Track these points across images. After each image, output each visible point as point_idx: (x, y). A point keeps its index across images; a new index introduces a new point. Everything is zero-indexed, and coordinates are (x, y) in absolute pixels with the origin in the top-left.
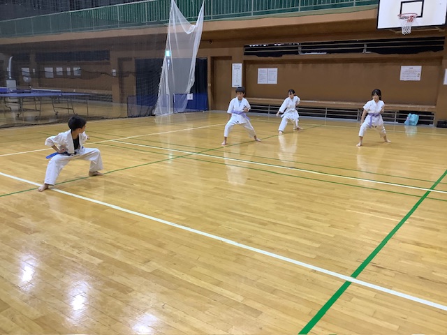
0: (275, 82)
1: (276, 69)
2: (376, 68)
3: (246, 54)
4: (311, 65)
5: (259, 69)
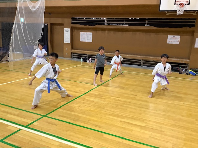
0: (91, 41)
1: (92, 33)
3: (72, 23)
4: (113, 32)
5: (81, 33)
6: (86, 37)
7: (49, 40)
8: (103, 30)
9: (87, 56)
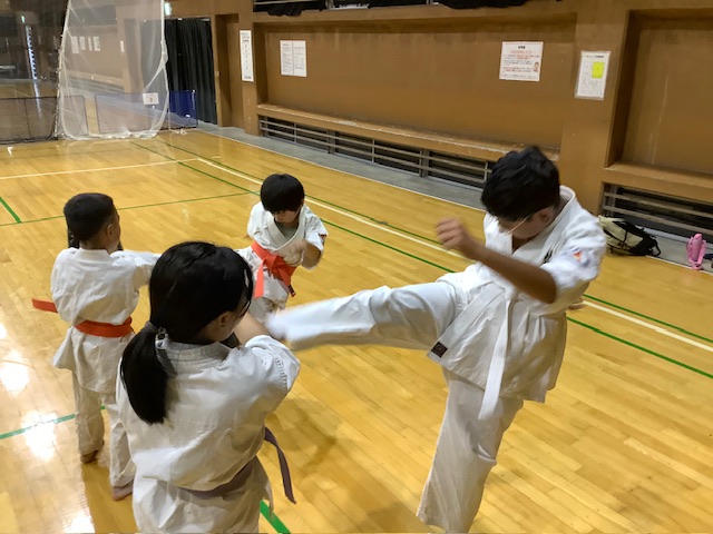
0: (304, 74)
1: (304, 42)
2: (456, 43)
3: (257, 9)
4: (351, 34)
5: (282, 42)
6: (294, 57)
7: (217, 74)
9: (296, 129)
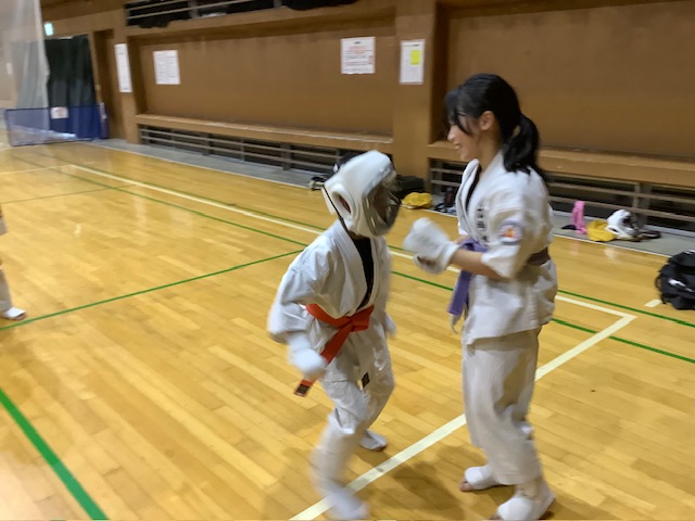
0: (178, 82)
1: (175, 52)
3: (131, 23)
5: (155, 53)
6: (167, 66)
8: (196, 36)
9: (173, 134)
